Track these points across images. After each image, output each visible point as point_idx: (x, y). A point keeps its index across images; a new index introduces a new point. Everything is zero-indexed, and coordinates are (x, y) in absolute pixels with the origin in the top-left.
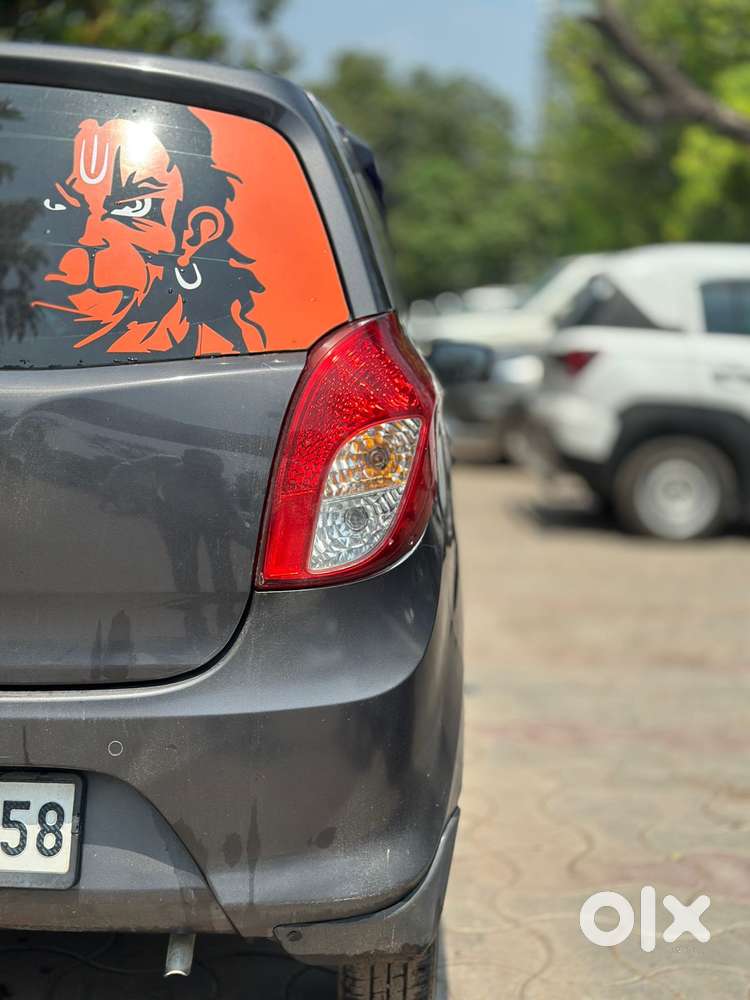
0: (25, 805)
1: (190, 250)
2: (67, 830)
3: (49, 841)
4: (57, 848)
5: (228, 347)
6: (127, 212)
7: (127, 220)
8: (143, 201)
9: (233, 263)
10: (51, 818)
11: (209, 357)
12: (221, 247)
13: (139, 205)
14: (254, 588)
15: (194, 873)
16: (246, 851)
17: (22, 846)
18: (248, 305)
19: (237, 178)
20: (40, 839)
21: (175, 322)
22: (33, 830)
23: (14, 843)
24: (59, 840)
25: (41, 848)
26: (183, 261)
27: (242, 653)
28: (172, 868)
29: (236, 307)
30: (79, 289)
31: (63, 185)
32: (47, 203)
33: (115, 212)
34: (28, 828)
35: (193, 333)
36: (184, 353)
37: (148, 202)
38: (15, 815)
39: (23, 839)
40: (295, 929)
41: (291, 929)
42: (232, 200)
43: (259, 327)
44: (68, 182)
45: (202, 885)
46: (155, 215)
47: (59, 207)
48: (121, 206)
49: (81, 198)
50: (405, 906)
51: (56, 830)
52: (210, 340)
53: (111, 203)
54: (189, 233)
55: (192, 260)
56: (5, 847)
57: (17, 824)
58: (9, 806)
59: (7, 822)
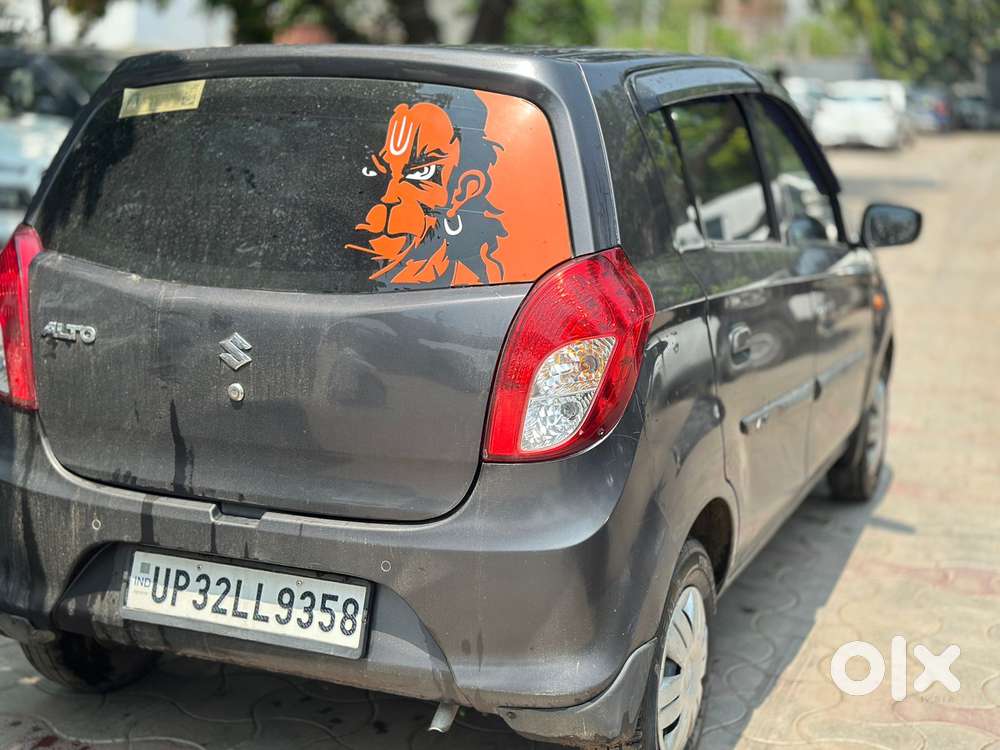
0: (335, 598)
1: (456, 204)
2: (359, 618)
3: (348, 625)
4: (353, 630)
5: (475, 279)
6: (417, 176)
7: (416, 183)
8: (429, 167)
9: (486, 213)
10: (351, 608)
11: (461, 287)
13: (426, 169)
14: (481, 460)
15: (440, 658)
16: (476, 648)
17: (331, 626)
18: (493, 247)
19: (499, 146)
20: (343, 622)
21: (438, 260)
22: (339, 616)
23: (327, 623)
24: (354, 625)
25: (343, 629)
26: (450, 213)
27: (473, 506)
28: (428, 655)
29: (485, 247)
30: (378, 235)
31: (377, 157)
32: (364, 171)
33: (409, 176)
34: (336, 614)
35: (451, 268)
36: (442, 284)
37: (433, 168)
38: (329, 604)
39: (332, 621)
40: (513, 711)
41: (509, 710)
42: (493, 164)
43: (499, 264)
44: (380, 154)
45: (447, 669)
46: (436, 178)
47: (373, 174)
48: (413, 172)
49: (387, 166)
50: (591, 706)
51: (352, 618)
52: (463, 273)
53: (407, 170)
54: (457, 191)
55: (457, 212)
56: (321, 624)
57: (329, 610)
58: (326, 597)
59: (324, 608)
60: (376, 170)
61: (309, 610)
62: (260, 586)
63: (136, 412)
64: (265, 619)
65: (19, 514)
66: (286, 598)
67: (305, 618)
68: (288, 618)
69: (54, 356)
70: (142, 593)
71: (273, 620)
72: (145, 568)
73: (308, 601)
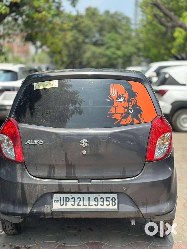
0: (109, 198)
1: (131, 106)
2: (116, 201)
3: (114, 203)
4: (115, 204)
5: (138, 122)
6: (120, 100)
7: (120, 102)
8: (122, 98)
9: (138, 108)
10: (114, 200)
11: (135, 124)
12: (136, 105)
13: (122, 99)
14: (145, 162)
15: (136, 208)
16: (145, 204)
17: (109, 204)
18: (141, 115)
19: (137, 93)
20: (112, 203)
21: (130, 119)
22: (111, 202)
23: (108, 204)
24: (115, 203)
25: (112, 205)
26: (130, 108)
27: (144, 173)
28: (133, 207)
29: (139, 115)
30: (114, 114)
31: (109, 96)
32: (107, 99)
33: (118, 100)
34: (110, 201)
35: (133, 120)
37: (123, 98)
38: (108, 199)
39: (109, 203)
41: (153, 217)
42: (136, 97)
43: (143, 118)
44: (110, 96)
45: (138, 210)
46: (124, 100)
47: (109, 100)
48: (119, 99)
49: (112, 98)
50: (171, 213)
51: (114, 202)
53: (117, 99)
54: (130, 103)
55: (131, 108)
56: (107, 204)
57: (108, 201)
58: (106, 198)
59: (106, 201)
60: (110, 99)
61: (103, 201)
62: (89, 198)
63: (56, 160)
64: (92, 205)
65: (20, 190)
66: (96, 200)
67: (102, 204)
68: (98, 204)
69: (30, 149)
70: (57, 204)
71: (94, 205)
72: (57, 198)
73: (102, 200)
